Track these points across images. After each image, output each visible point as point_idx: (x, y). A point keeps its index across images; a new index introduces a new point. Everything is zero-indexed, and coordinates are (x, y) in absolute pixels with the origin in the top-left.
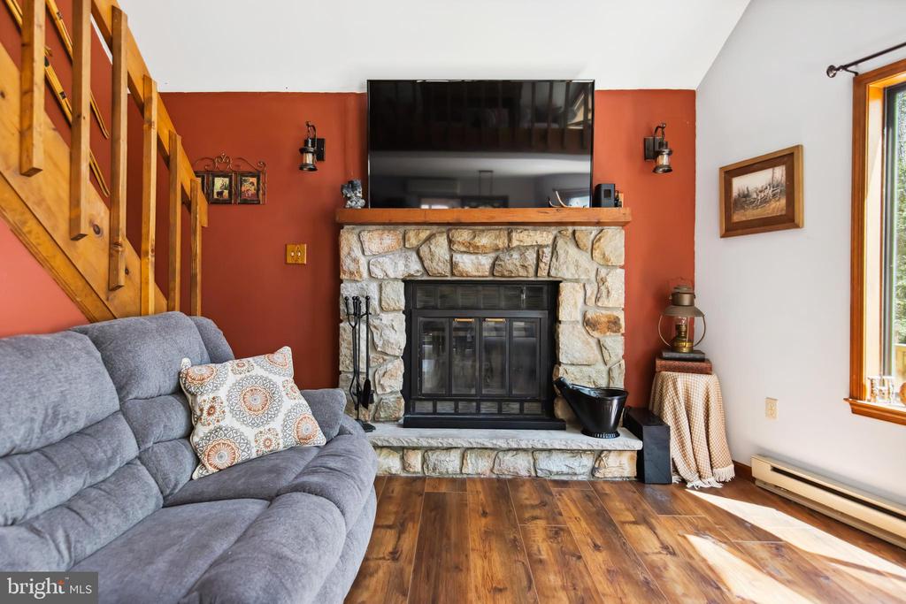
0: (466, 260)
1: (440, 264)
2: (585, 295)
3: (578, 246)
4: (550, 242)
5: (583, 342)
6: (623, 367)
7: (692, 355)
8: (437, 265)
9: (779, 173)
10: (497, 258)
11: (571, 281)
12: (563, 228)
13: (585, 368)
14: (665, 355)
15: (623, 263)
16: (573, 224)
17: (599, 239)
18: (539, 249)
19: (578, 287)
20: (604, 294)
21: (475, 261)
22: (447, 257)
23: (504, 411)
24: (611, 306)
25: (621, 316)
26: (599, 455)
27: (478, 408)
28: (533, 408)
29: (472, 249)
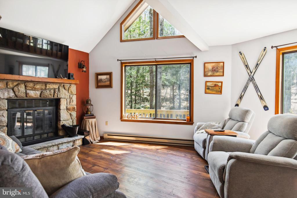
0: (32, 92)
1: (22, 93)
2: (67, 102)
3: (65, 89)
4: (57, 87)
5: (67, 114)
6: (76, 119)
7: (91, 115)
8: (21, 94)
9: (108, 76)
10: (42, 92)
11: (63, 98)
12: (61, 84)
13: (67, 121)
14: (86, 115)
15: (76, 94)
16: (64, 83)
17: (70, 87)
18: (54, 89)
19: (65, 100)
20: (72, 102)
21: (35, 93)
22: (25, 91)
23: (42, 137)
24: (73, 104)
25: (76, 107)
26: (74, 141)
27: (34, 138)
28: (51, 135)
29: (34, 89)
